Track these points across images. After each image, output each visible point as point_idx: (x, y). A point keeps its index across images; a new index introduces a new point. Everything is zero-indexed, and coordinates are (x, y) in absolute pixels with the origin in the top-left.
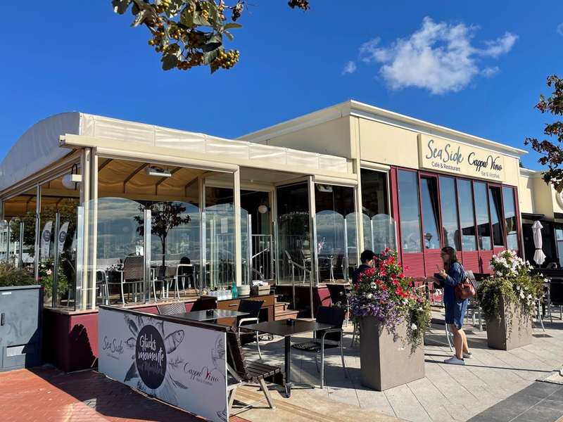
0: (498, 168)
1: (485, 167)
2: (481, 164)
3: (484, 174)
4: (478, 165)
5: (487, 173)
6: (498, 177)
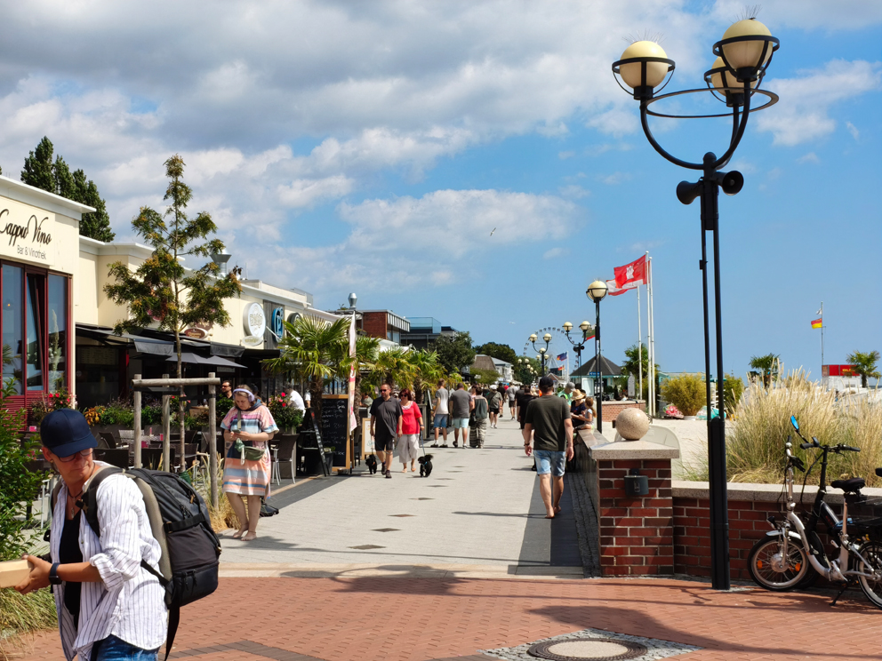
0: (45, 239)
1: (24, 237)
2: (17, 232)
3: (20, 251)
4: (12, 234)
5: (26, 250)
6: (43, 256)
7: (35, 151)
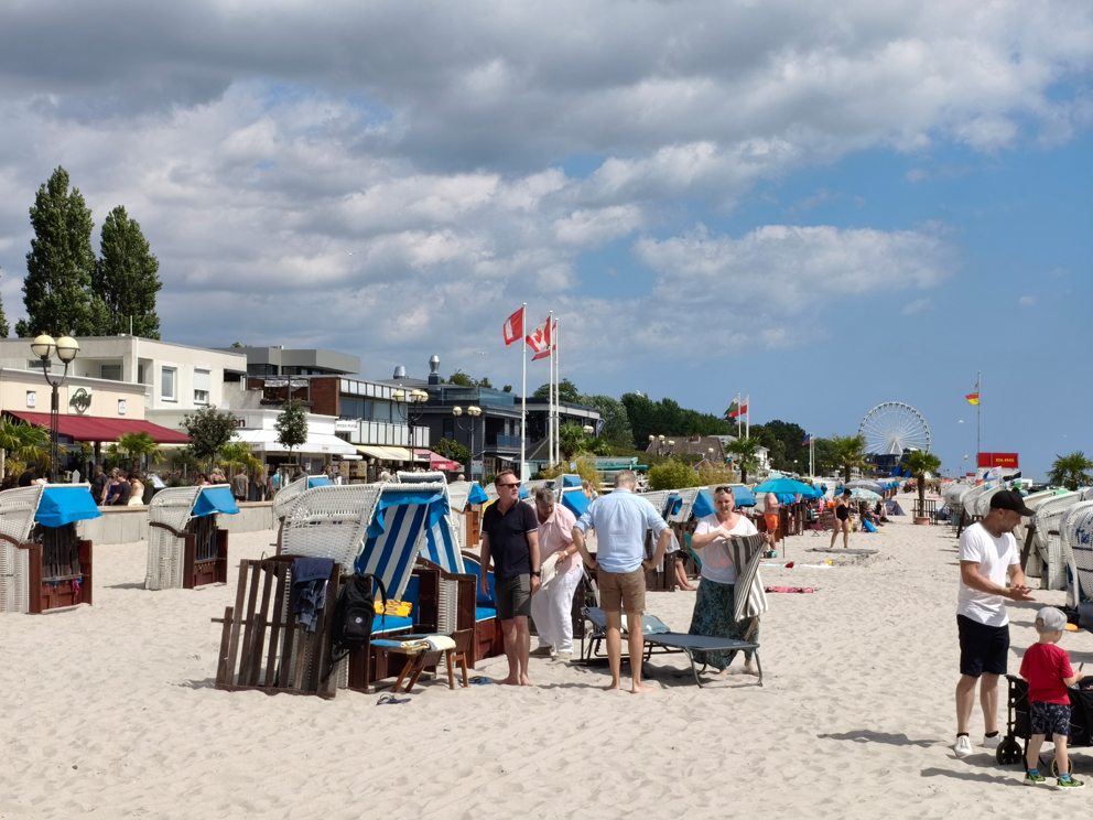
7: (47, 183)
